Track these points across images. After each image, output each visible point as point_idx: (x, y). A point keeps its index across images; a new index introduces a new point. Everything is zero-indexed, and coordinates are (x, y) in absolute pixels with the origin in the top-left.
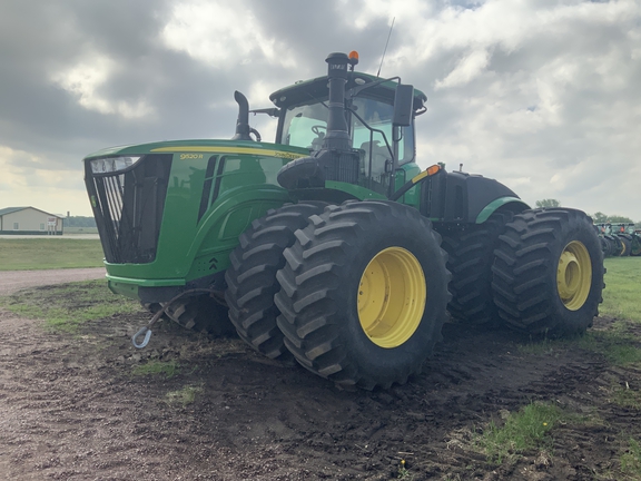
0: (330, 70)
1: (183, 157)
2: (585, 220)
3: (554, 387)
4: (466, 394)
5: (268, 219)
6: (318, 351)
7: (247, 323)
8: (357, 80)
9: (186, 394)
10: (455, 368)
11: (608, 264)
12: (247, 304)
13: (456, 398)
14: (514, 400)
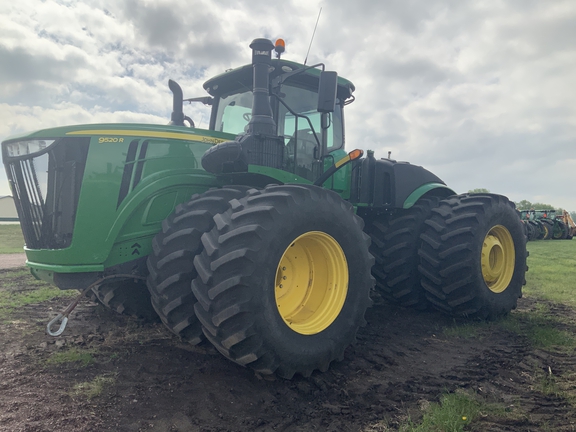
0: (254, 56)
1: (102, 140)
2: (509, 206)
3: (477, 373)
4: (387, 382)
5: (191, 203)
6: (233, 340)
7: (167, 310)
8: (284, 68)
9: (95, 387)
10: (380, 353)
11: (530, 247)
12: (166, 290)
13: (376, 387)
14: (435, 388)
